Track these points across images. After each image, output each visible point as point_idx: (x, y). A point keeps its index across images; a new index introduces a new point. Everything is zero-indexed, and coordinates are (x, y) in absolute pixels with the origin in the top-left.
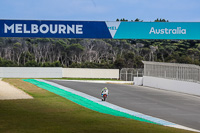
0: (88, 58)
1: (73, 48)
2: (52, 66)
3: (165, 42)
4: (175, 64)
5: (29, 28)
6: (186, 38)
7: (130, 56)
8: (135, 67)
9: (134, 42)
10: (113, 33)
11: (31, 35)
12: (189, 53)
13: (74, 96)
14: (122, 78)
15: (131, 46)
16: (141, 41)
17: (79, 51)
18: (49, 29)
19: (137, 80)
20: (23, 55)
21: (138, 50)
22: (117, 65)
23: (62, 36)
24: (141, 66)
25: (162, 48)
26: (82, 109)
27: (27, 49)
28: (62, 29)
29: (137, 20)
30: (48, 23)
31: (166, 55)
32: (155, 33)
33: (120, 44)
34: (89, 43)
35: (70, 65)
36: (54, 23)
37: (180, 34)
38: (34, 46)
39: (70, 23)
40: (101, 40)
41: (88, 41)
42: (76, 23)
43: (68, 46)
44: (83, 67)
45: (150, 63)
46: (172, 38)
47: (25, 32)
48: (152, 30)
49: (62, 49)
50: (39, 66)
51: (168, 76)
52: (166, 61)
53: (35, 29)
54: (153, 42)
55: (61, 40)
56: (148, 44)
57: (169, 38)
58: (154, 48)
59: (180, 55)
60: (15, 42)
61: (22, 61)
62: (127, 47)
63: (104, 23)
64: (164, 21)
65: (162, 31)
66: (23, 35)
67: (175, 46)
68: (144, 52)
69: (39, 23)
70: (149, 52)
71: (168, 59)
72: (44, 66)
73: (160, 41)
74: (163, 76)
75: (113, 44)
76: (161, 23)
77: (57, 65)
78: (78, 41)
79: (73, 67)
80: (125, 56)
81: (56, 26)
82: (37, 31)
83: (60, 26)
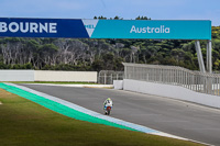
0: (63, 59)
1: (46, 49)
2: (23, 68)
3: (147, 42)
4: (158, 66)
6: (170, 38)
7: (109, 57)
8: (114, 69)
9: (113, 42)
10: (90, 32)
12: (174, 54)
13: (47, 101)
14: (100, 81)
15: (110, 47)
16: (121, 41)
17: (52, 52)
18: (19, 27)
19: (117, 84)
21: (117, 51)
22: (95, 67)
23: (34, 35)
24: (121, 68)
25: (144, 48)
26: (56, 116)
28: (33, 28)
29: (116, 18)
30: (18, 20)
31: (148, 57)
32: (136, 32)
33: (98, 44)
34: (64, 43)
35: (43, 67)
36: (25, 21)
37: (164, 33)
38: (3, 46)
39: (43, 21)
40: (77, 40)
41: (63, 40)
42: (49, 21)
43: (41, 46)
44: (57, 70)
45: (131, 64)
46: (155, 38)
48: (133, 29)
49: (34, 50)
50: (9, 68)
51: (151, 79)
52: (148, 63)
54: (134, 42)
55: (32, 39)
56: (128, 44)
57: (151, 38)
58: (136, 48)
59: (164, 56)
62: (105, 47)
63: (80, 20)
64: (146, 18)
65: (144, 30)
67: (158, 46)
68: (124, 53)
69: (7, 21)
70: (129, 52)
71: (150, 61)
72: (14, 68)
73: (142, 41)
74: (145, 79)
75: (90, 44)
76: (142, 21)
77: (28, 68)
78: (51, 41)
79: (47, 69)
80: (104, 58)
81: (27, 24)
82: (6, 30)
83: (32, 24)
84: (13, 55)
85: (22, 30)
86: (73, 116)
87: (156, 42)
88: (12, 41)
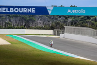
0: (37, 25)
1: (30, 20)
2: (20, 28)
3: (75, 17)
4: (80, 28)
5: (9, 10)
6: (85, 15)
7: (58, 24)
8: (60, 29)
9: (60, 17)
10: (50, 12)
11: (10, 13)
12: (87, 22)
14: (54, 34)
15: (59, 19)
16: (64, 16)
17: (33, 21)
18: (19, 10)
19: (62, 35)
20: (6, 23)
21: (62, 21)
22: (52, 28)
23: (25, 13)
24: (63, 28)
25: (74, 19)
26: (35, 49)
27: (8, 20)
28: (25, 10)
29: (61, 6)
31: (75, 23)
32: (70, 12)
33: (53, 18)
34: (38, 17)
35: (29, 28)
36: (21, 7)
37: (83, 13)
38: (11, 19)
39: (29, 7)
40: (44, 16)
41: (38, 16)
42: (32, 7)
43: (28, 19)
44: (35, 29)
45: (68, 27)
46: (79, 15)
47: (7, 11)
48: (69, 11)
49: (25, 20)
50: (14, 28)
51: (77, 33)
52: (76, 26)
53: (12, 10)
54: (69, 17)
55: (24, 16)
56: (67, 17)
57: (77, 15)
58: (70, 20)
59: (82, 23)
60: (2, 16)
61: (5, 26)
62: (57, 19)
63: (46, 7)
64: (74, 6)
65: (73, 11)
66: (6, 13)
67: (80, 19)
68: (65, 22)
69: (14, 7)
70: (67, 21)
71: (76, 25)
72: (16, 28)
73: (73, 16)
74: (74, 33)
75: (50, 18)
76: (73, 7)
77: (23, 28)
78: (33, 16)
79: (31, 29)
80: (56, 24)
82: (13, 11)
83: (24, 9)
85: (20, 12)
87: (79, 17)
88: (16, 16)
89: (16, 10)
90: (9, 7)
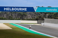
0: (28, 17)
1: (24, 15)
2: (18, 20)
3: (51, 13)
4: (53, 19)
5: (11, 9)
6: (57, 12)
7: (40, 17)
8: (42, 20)
9: (41, 13)
10: (35, 10)
11: (12, 11)
12: (57, 16)
13: (24, 28)
14: (38, 23)
16: (44, 13)
17: (26, 15)
18: (17, 9)
20: (9, 17)
23: (21, 11)
24: (44, 20)
25: (50, 15)
26: (26, 32)
27: (10, 15)
28: (21, 9)
29: (42, 7)
30: (17, 7)
31: (51, 17)
33: (37, 14)
34: (29, 13)
35: (23, 19)
37: (55, 11)
38: (13, 14)
39: (23, 8)
40: (32, 12)
41: (28, 13)
43: (22, 14)
44: (27, 20)
45: (46, 19)
47: (10, 10)
48: (47, 10)
50: (14, 20)
53: (13, 9)
54: (47, 13)
55: (20, 12)
59: (55, 17)
60: (7, 13)
61: (9, 18)
64: (50, 7)
65: (50, 10)
66: (9, 11)
68: (44, 16)
69: (14, 7)
70: (46, 16)
72: (16, 20)
73: (49, 13)
74: (50, 23)
75: (35, 13)
77: (19, 20)
78: (25, 13)
79: (24, 20)
80: (39, 17)
81: (19, 8)
84: (15, 16)
85: (18, 10)
86: (31, 32)
87: (53, 13)
88: (15, 13)
89: (16, 9)
90: (11, 8)
